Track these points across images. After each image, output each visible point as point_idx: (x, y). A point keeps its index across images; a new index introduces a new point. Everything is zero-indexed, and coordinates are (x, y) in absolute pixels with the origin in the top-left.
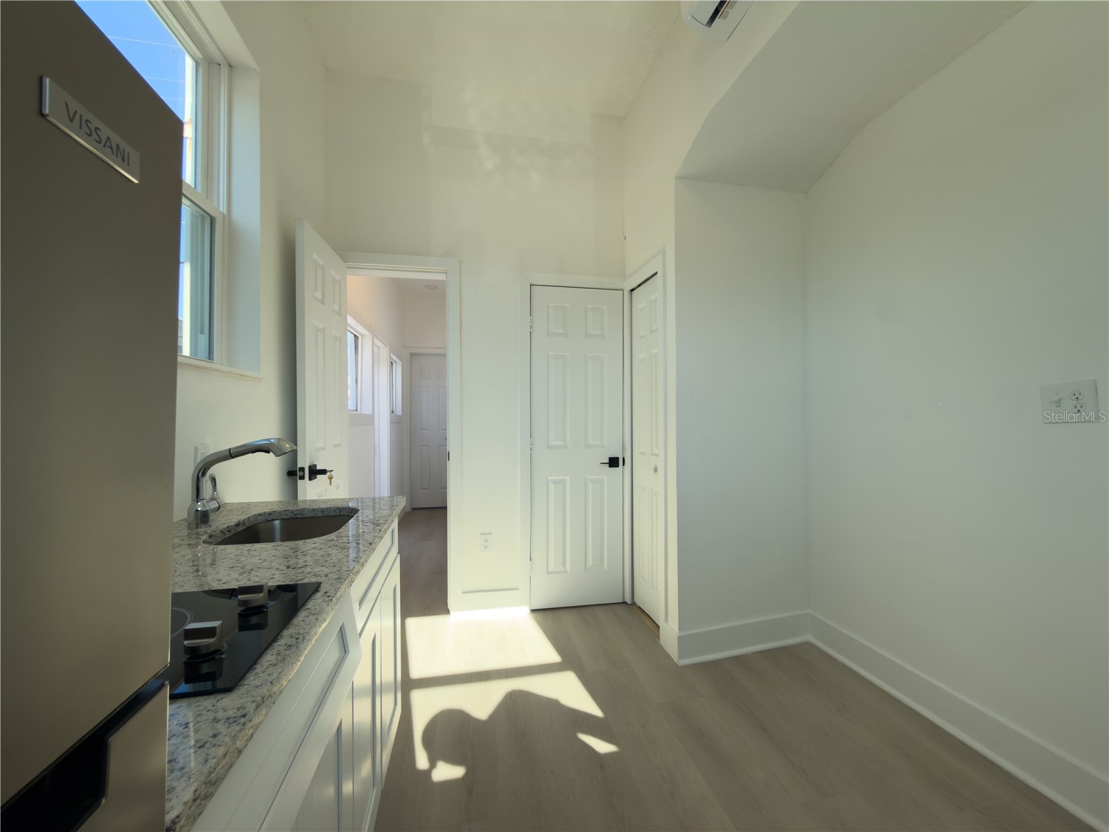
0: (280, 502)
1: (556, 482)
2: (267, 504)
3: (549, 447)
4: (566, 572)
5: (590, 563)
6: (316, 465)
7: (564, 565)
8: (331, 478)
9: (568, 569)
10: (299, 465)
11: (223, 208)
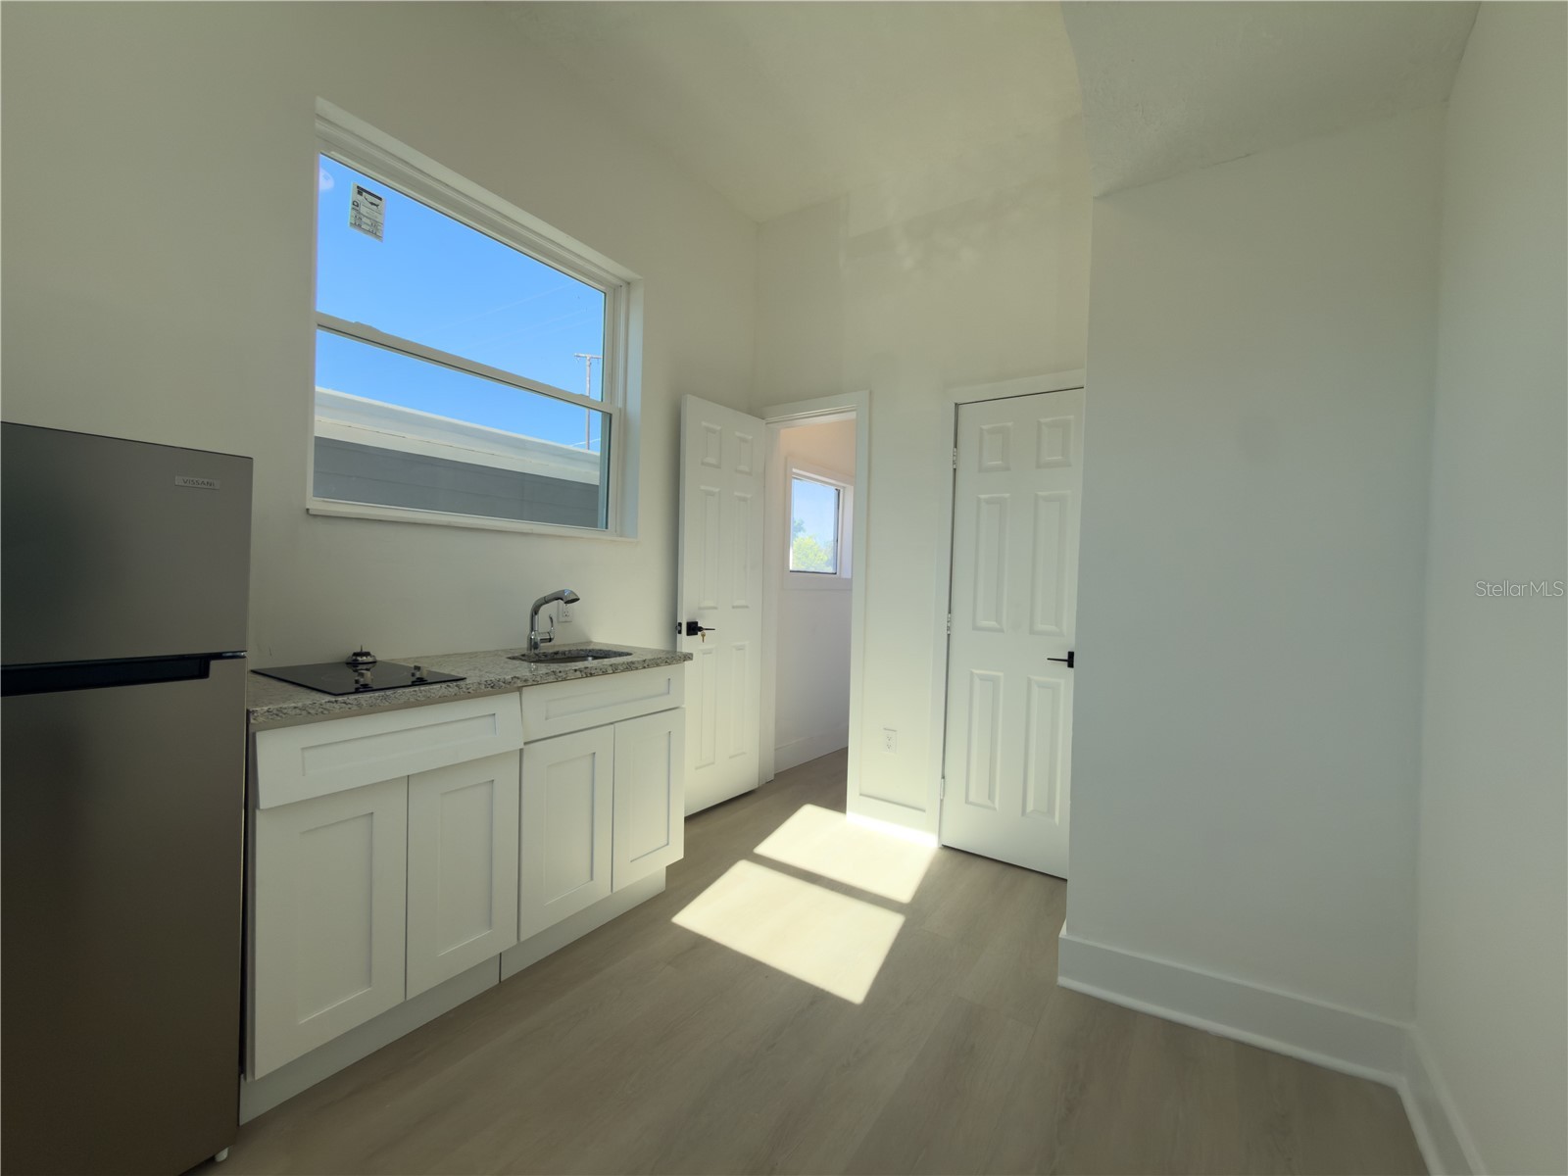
0: (663, 651)
1: (983, 678)
2: (652, 651)
3: (976, 628)
4: (995, 809)
5: (1030, 807)
6: (697, 623)
7: (991, 797)
8: (703, 636)
9: (997, 806)
10: (679, 621)
11: (620, 405)
